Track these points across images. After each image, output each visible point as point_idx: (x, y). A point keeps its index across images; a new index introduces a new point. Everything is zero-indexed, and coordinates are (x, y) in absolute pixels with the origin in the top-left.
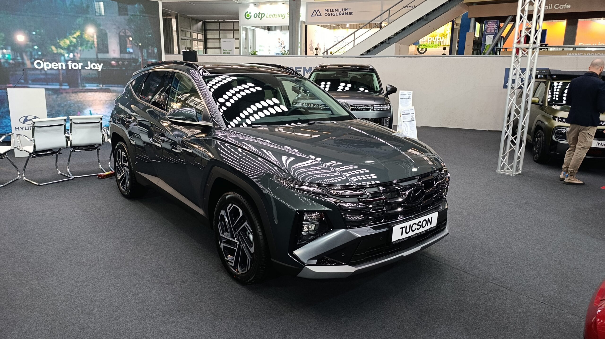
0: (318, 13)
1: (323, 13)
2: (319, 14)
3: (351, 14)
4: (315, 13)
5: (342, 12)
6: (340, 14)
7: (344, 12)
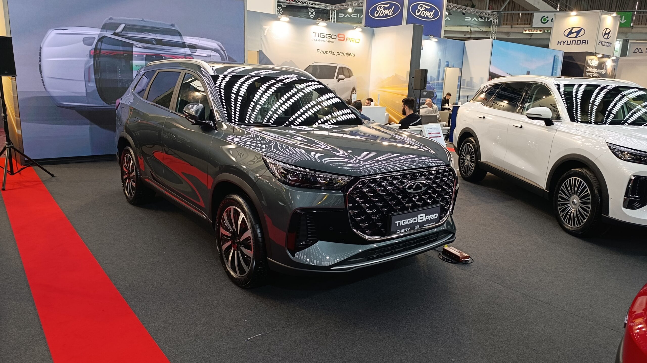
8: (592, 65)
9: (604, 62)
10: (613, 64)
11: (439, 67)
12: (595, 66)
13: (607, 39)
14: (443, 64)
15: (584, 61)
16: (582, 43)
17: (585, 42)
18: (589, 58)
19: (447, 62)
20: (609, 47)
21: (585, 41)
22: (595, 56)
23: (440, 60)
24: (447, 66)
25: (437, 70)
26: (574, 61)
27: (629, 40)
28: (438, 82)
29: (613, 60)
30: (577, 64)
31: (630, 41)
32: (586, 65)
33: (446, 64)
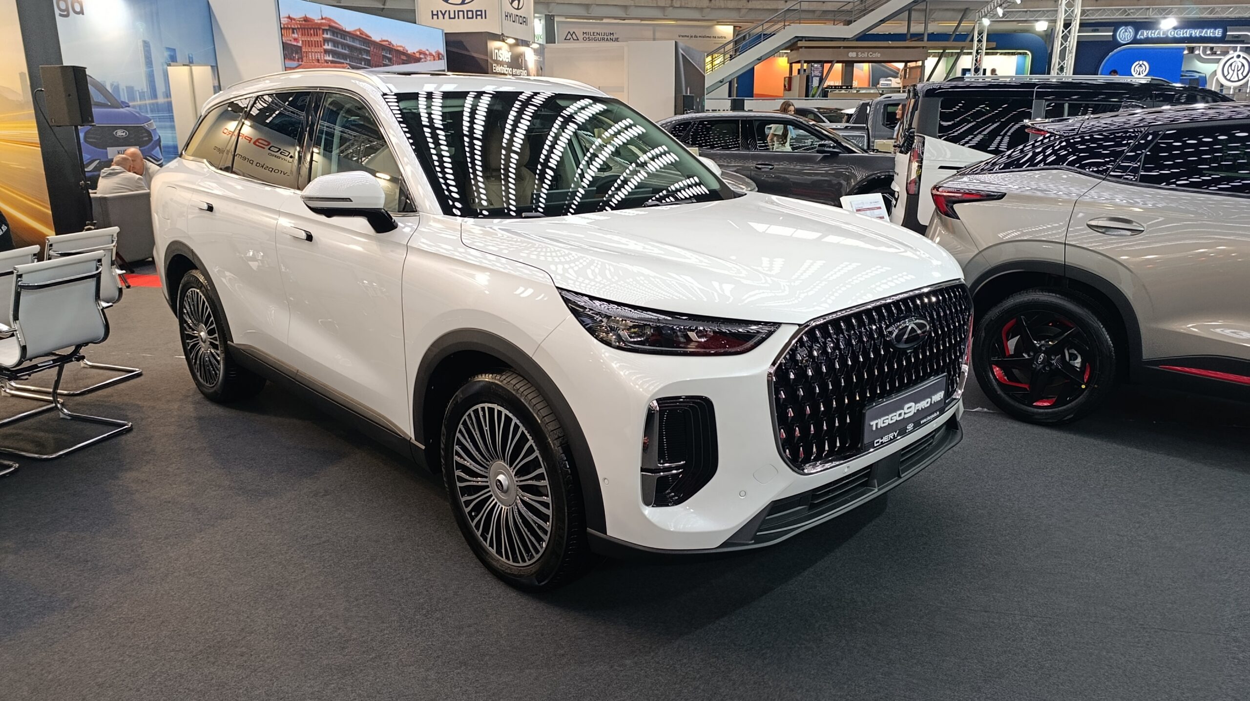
0: (574, 35)
1: (581, 37)
2: (575, 38)
3: (617, 40)
4: (569, 36)
5: (606, 37)
6: (603, 39)
7: (609, 37)
8: (501, 60)
9: (522, 54)
10: (536, 58)
11: (149, 62)
12: (507, 61)
13: (518, 9)
14: (159, 56)
15: (485, 50)
16: (477, 15)
17: (480, 14)
18: (493, 45)
19: (168, 49)
20: (523, 26)
21: (481, 11)
22: (503, 41)
23: (146, 44)
24: (173, 59)
25: (143, 70)
26: (467, 50)
27: (553, 16)
28: (154, 101)
29: (535, 51)
30: (473, 57)
31: (556, 19)
32: (489, 60)
33: (167, 54)
